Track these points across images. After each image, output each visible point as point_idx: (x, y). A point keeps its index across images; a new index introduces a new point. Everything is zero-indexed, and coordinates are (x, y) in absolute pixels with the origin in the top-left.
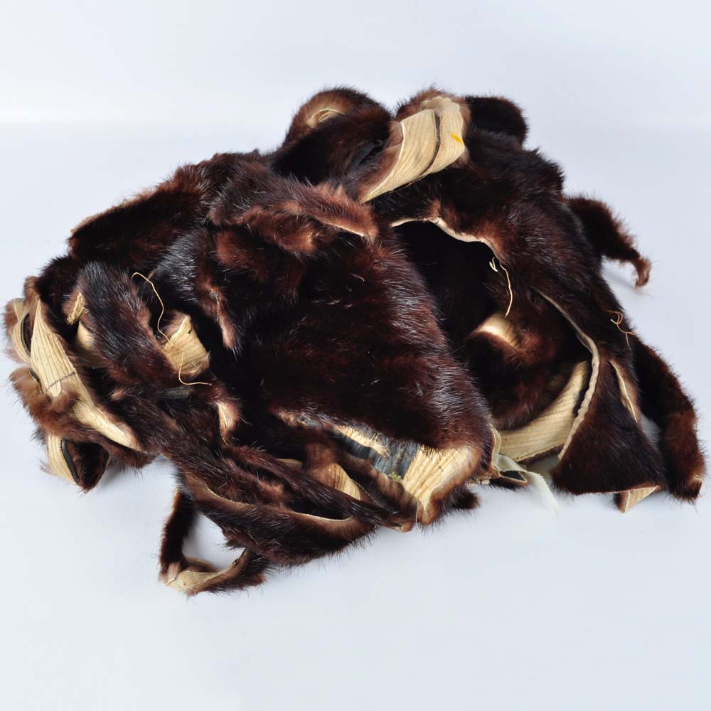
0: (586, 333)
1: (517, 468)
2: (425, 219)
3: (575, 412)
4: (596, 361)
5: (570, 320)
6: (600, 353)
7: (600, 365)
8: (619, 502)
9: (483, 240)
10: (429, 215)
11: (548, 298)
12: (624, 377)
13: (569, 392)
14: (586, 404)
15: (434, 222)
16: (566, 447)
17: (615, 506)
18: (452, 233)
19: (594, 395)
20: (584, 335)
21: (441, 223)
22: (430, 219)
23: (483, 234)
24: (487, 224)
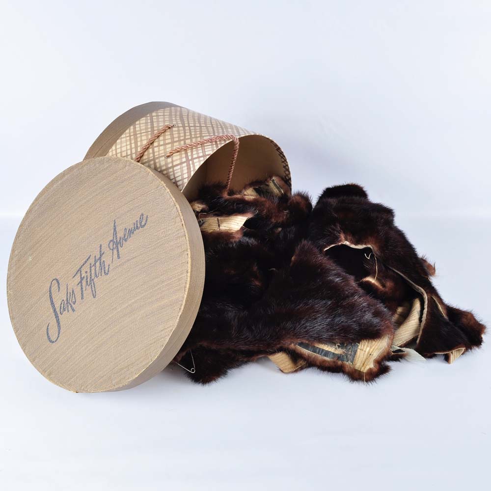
0: (418, 285)
1: (399, 348)
2: (340, 244)
3: (420, 319)
4: (426, 296)
5: (409, 280)
6: (427, 293)
7: (428, 298)
8: (447, 359)
9: (369, 246)
10: (341, 241)
11: (397, 271)
12: (439, 303)
13: (415, 311)
14: (425, 315)
15: (344, 244)
16: (419, 336)
17: (446, 362)
18: (353, 246)
19: (427, 311)
20: (417, 286)
21: (347, 243)
22: (342, 243)
23: (369, 243)
24: (370, 238)
